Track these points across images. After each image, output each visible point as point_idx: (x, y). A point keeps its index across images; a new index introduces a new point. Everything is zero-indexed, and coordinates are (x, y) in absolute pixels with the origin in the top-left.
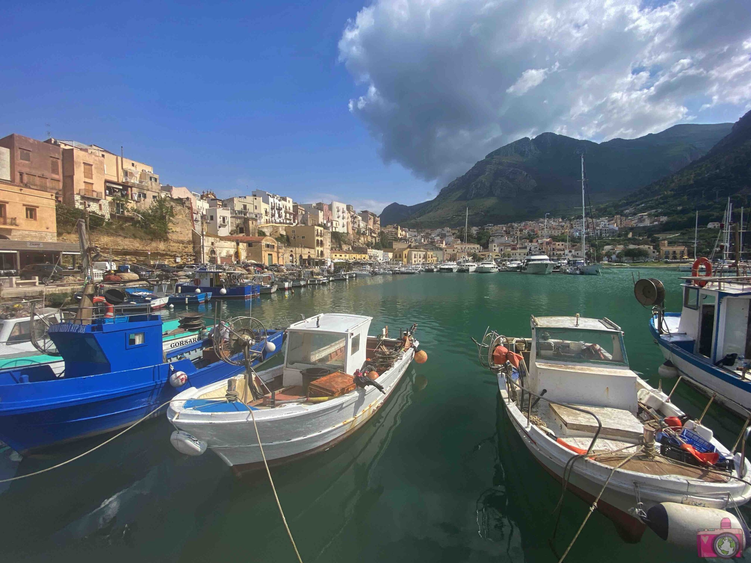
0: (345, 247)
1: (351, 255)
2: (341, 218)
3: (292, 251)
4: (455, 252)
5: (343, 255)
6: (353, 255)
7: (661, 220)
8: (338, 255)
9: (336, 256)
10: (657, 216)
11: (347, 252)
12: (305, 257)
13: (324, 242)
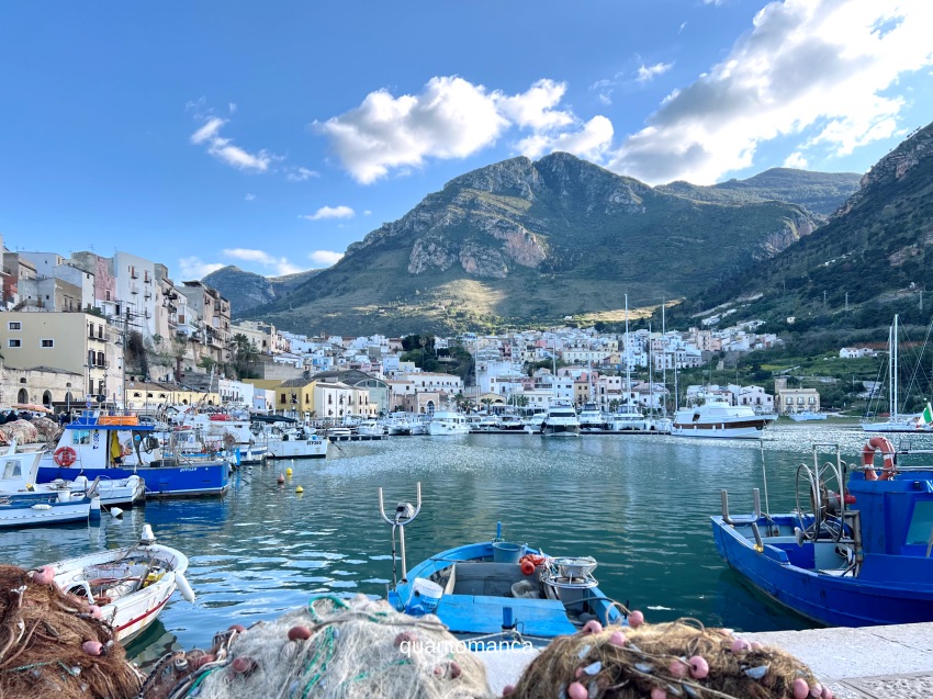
0: (157, 373)
1: (176, 393)
2: (140, 297)
3: (23, 380)
4: (412, 391)
5: (156, 394)
6: (181, 393)
7: (767, 340)
8: (143, 393)
9: (136, 395)
10: (758, 332)
11: (163, 385)
12: (58, 397)
13: (107, 358)
